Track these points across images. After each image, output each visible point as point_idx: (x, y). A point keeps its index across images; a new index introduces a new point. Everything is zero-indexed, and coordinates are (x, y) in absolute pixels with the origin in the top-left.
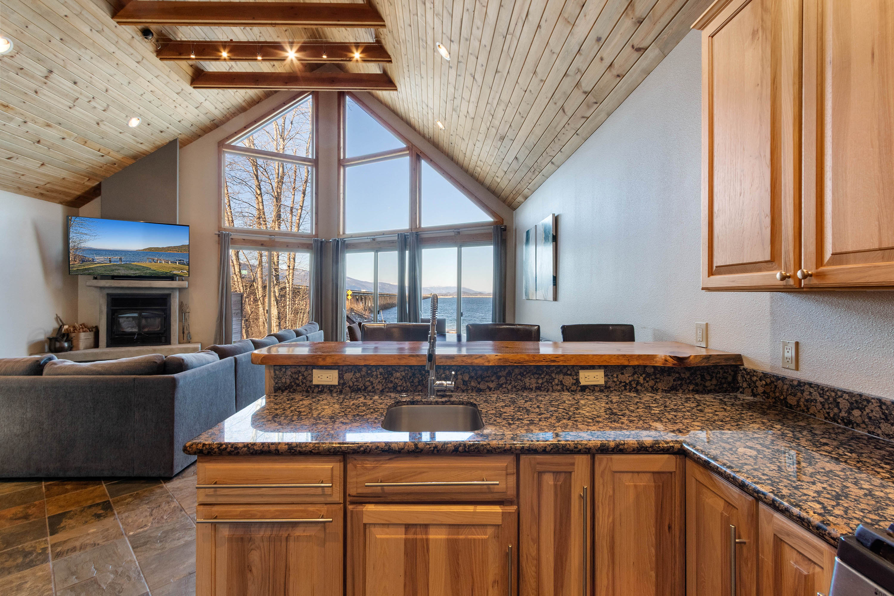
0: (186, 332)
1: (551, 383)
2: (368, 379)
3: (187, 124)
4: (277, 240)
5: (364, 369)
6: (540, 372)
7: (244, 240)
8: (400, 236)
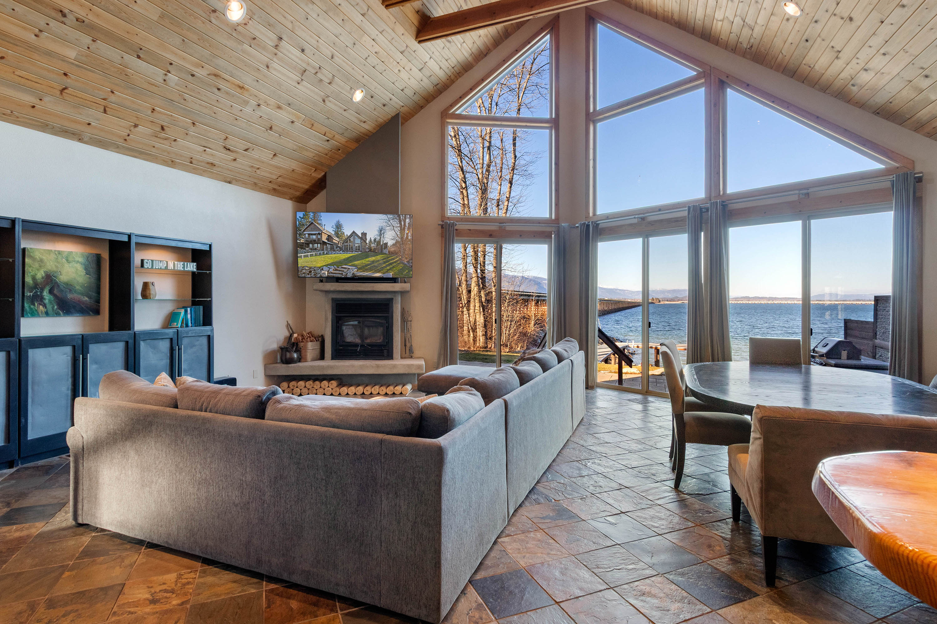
0: (408, 344)
3: (409, 92)
4: (508, 228)
7: (470, 230)
8: (691, 209)
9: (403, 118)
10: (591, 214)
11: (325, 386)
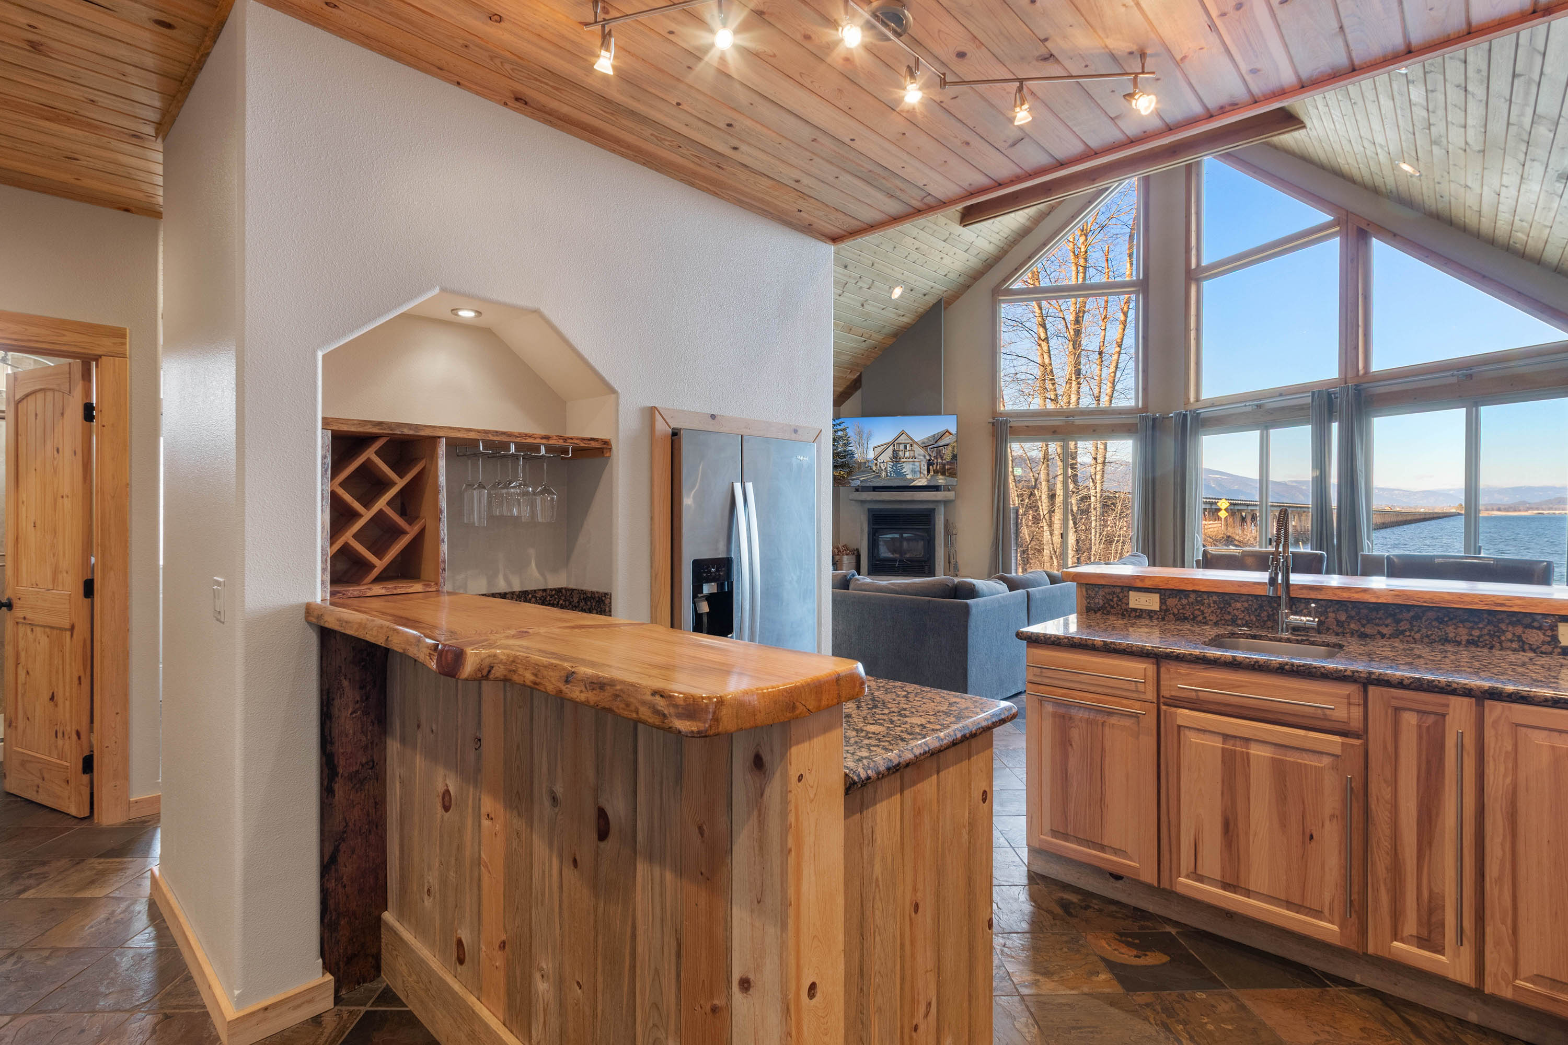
0: (952, 561)
1: (1499, 637)
2: (1198, 607)
3: (952, 276)
4: (1077, 422)
5: (1193, 596)
6: (1476, 620)
8: (1316, 396)
9: (946, 302)
10: (1192, 400)
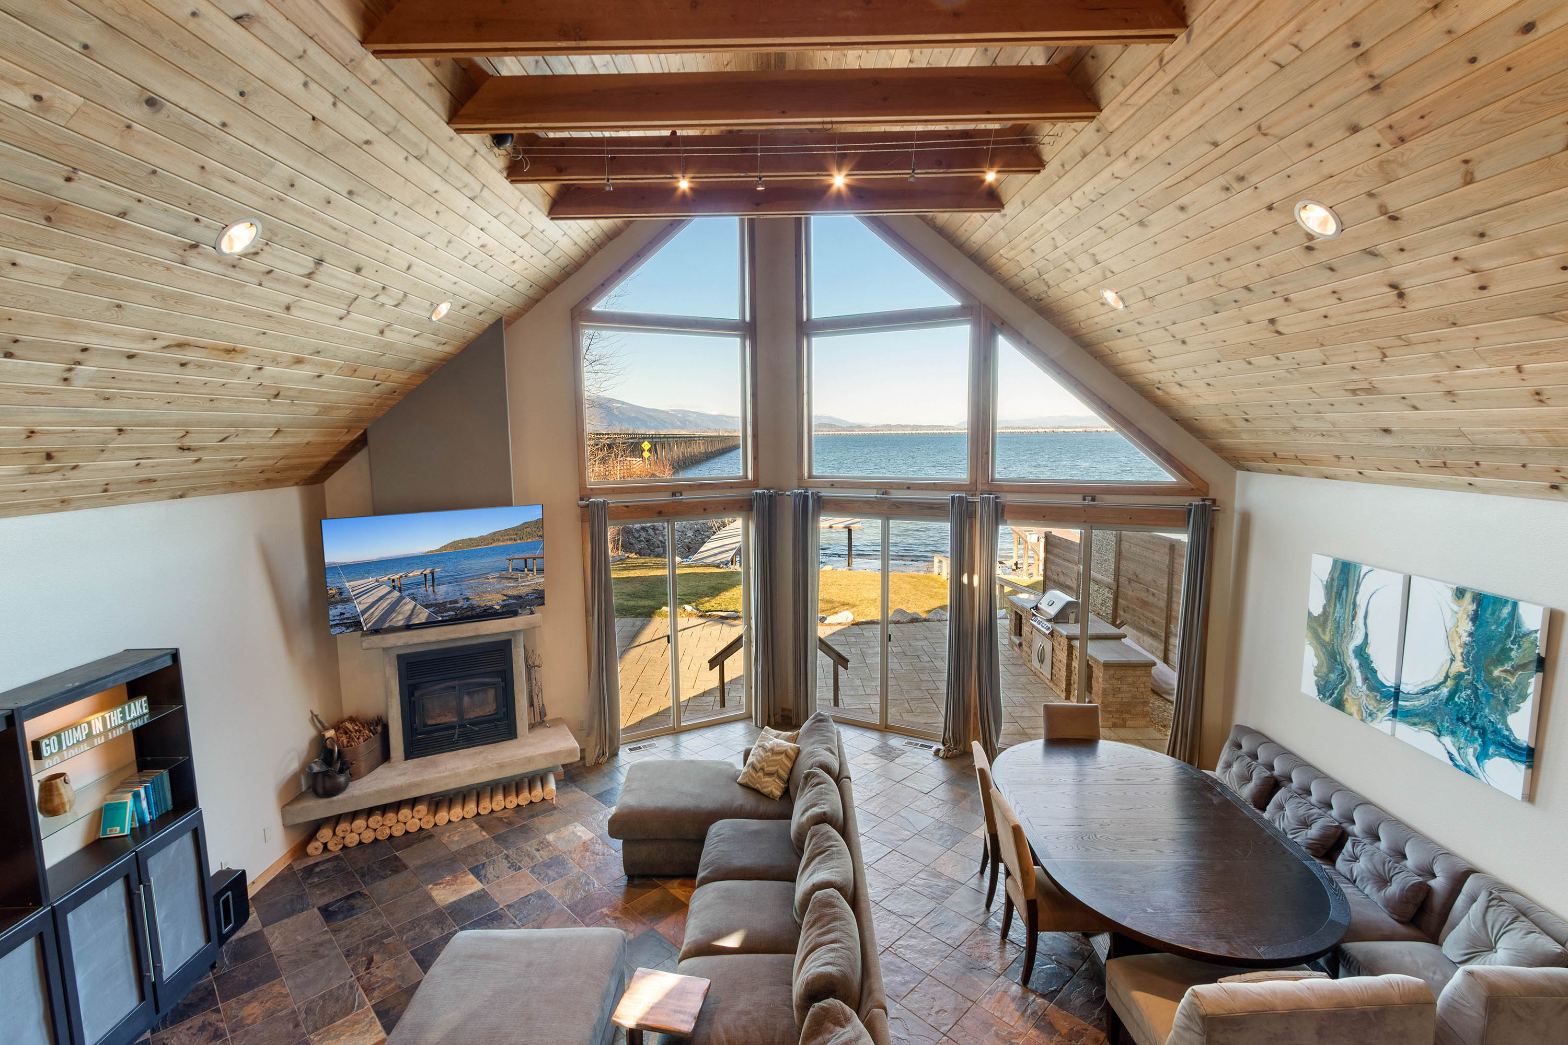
3: (521, 287)
4: (686, 501)
7: (627, 507)
9: (506, 322)
10: (806, 475)
11: (406, 817)
